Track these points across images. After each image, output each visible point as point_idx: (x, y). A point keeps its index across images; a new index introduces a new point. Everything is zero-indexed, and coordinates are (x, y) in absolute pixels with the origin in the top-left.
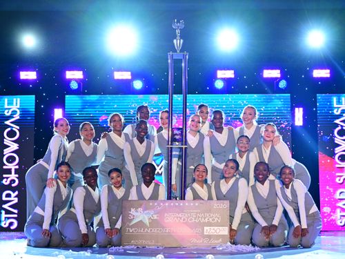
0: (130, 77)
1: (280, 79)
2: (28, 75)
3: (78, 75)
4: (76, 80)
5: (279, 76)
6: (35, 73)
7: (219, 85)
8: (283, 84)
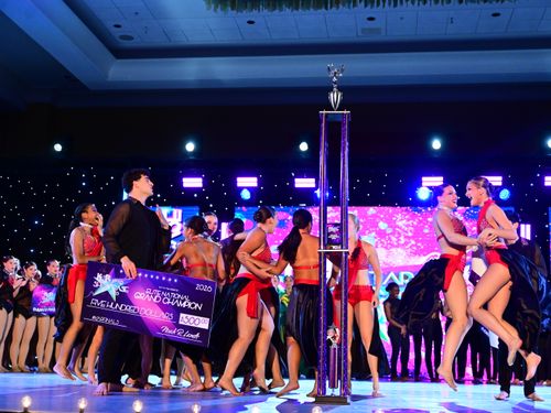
0: (313, 186)
1: (501, 188)
2: (192, 182)
3: (252, 182)
4: (249, 188)
5: (500, 184)
6: (200, 180)
7: (423, 194)
8: (505, 194)
